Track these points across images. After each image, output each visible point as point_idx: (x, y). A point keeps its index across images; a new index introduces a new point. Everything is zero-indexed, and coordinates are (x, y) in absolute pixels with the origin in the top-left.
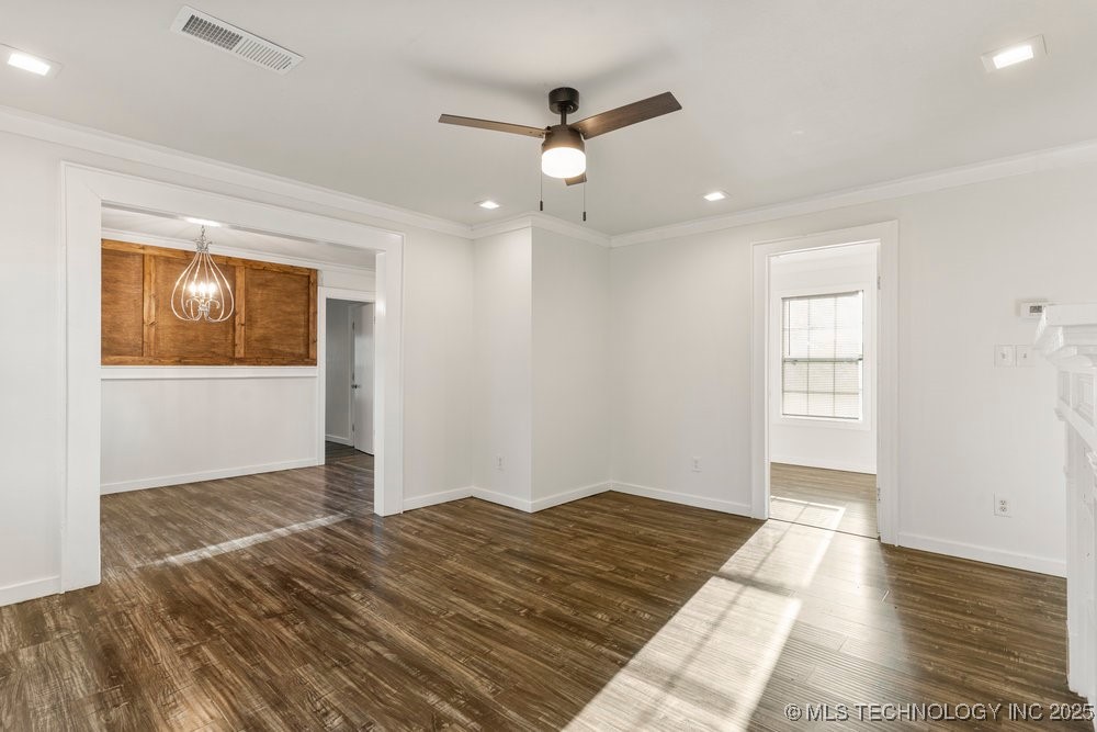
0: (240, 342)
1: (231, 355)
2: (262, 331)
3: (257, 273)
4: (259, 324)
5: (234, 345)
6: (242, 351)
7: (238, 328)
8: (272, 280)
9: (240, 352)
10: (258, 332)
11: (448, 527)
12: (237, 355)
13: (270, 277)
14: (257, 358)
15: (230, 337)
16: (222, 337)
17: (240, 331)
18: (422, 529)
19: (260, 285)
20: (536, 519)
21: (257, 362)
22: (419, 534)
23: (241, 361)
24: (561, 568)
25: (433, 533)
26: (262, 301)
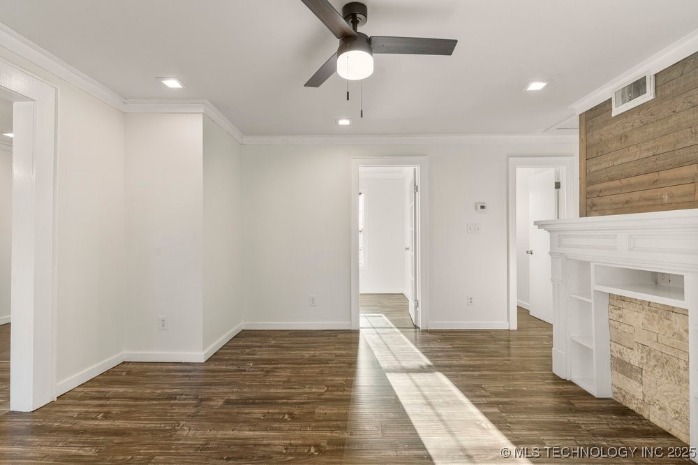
11: (136, 399)
18: (106, 409)
20: (212, 367)
22: (107, 416)
24: (289, 401)
25: (126, 409)
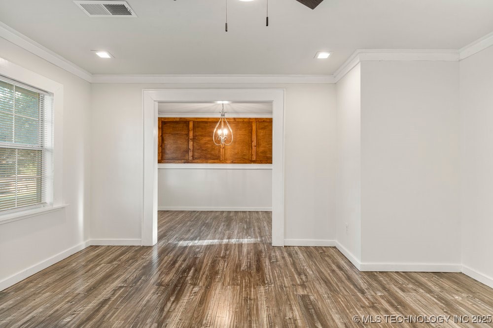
0: (254, 153)
1: (250, 159)
2: (263, 149)
3: (261, 123)
4: (262, 146)
5: (252, 155)
6: (255, 158)
7: (253, 147)
8: (267, 126)
9: (254, 158)
10: (261, 149)
12: (253, 159)
13: (266, 124)
14: (261, 161)
15: (250, 151)
16: (248, 152)
17: (254, 149)
19: (262, 128)
21: (261, 162)
23: (254, 162)
26: (263, 135)
